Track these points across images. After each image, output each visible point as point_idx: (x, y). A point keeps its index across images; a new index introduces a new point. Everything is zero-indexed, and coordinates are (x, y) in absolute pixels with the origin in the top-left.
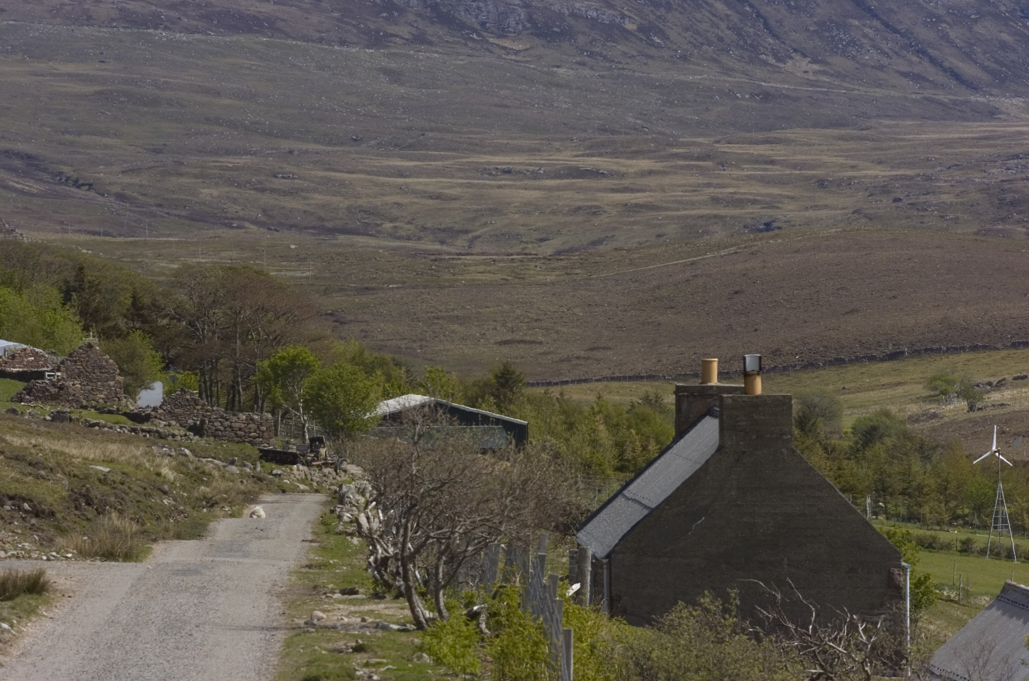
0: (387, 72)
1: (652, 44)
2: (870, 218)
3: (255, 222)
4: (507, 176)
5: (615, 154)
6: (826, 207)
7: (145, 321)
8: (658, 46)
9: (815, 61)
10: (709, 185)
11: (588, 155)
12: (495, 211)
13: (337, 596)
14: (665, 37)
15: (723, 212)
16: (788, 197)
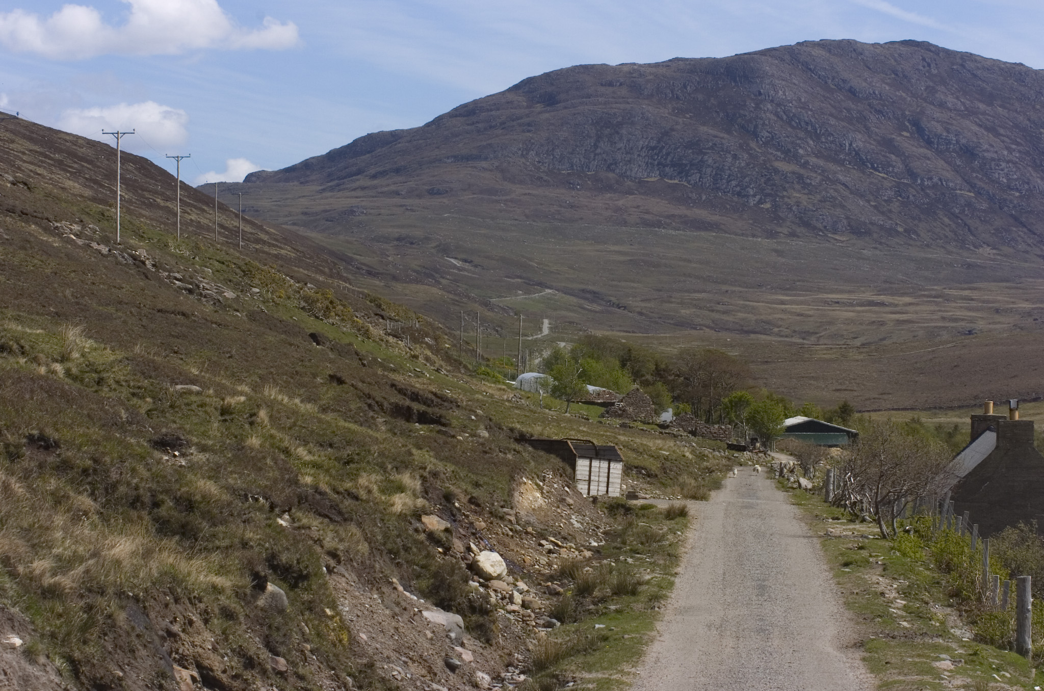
0: (776, 251)
1: (912, 238)
2: (1022, 329)
3: (708, 327)
4: (837, 305)
5: (892, 295)
6: (999, 323)
7: (661, 377)
8: (914, 240)
9: (994, 248)
10: (940, 311)
11: (878, 295)
12: (830, 323)
13: (830, 520)
14: (918, 235)
15: (947, 324)
16: (981, 318)
